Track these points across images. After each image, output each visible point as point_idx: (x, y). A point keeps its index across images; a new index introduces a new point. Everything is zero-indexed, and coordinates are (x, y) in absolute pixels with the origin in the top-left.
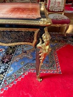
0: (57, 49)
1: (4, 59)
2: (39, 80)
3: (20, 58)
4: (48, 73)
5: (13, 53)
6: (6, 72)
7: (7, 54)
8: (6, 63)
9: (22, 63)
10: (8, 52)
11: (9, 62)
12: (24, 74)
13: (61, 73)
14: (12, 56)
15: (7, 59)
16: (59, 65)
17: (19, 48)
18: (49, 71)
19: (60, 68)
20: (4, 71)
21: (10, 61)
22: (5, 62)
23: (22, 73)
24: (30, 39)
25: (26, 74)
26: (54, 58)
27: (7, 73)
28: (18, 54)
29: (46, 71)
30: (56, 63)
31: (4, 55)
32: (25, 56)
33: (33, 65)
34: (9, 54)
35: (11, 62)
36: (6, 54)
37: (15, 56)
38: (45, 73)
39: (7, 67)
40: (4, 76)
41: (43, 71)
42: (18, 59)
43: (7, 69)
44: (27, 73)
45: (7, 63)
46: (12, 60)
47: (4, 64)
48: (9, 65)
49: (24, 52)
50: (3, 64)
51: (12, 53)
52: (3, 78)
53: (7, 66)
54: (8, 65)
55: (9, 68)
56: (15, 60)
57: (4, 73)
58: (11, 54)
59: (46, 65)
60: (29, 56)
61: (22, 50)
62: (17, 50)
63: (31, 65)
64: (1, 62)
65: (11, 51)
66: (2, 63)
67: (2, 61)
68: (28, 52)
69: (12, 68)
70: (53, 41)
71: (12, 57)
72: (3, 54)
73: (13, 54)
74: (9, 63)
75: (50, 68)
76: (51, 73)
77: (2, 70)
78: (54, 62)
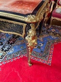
0: (56, 42)
1: (10, 41)
2: (29, 64)
3: (21, 43)
4: (39, 61)
5: (18, 38)
6: (8, 50)
8: (10, 44)
9: (22, 47)
12: (20, 56)
13: (50, 65)
14: (17, 40)
15: (12, 41)
16: (51, 58)
18: (40, 60)
19: (51, 60)
20: (7, 50)
21: (13, 43)
23: (19, 55)
26: (50, 50)
27: (8, 51)
28: (21, 40)
29: (38, 59)
30: (50, 55)
34: (15, 37)
36: (12, 37)
37: (19, 40)
38: (36, 60)
39: (10, 47)
40: (6, 53)
41: (35, 58)
42: (20, 43)
43: (10, 48)
44: (22, 56)
46: (15, 43)
48: (12, 46)
50: (8, 44)
51: (17, 38)
52: (5, 54)
55: (11, 48)
56: (17, 44)
57: (7, 51)
59: (40, 54)
64: (8, 43)
69: (13, 49)
70: (55, 35)
71: (16, 41)
74: (12, 45)
75: (42, 58)
76: (42, 62)
77: (6, 48)
78: (48, 53)
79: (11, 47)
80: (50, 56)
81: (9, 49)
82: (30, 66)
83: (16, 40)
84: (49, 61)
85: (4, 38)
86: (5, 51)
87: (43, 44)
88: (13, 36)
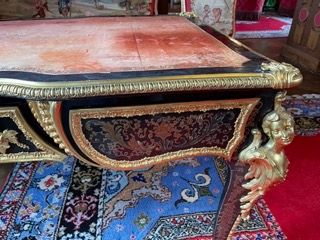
1: (70, 215)
3: (127, 203)
5: (99, 187)
7: (77, 194)
8: (81, 230)
9: (142, 221)
10: (77, 185)
11: (93, 224)
13: (285, 237)
14: (98, 197)
15: (80, 214)
16: (268, 210)
18: (243, 236)
19: (273, 218)
22: (78, 224)
24: (220, 136)
28: (116, 190)
31: (68, 201)
32: (144, 190)
33: (181, 223)
34: (84, 191)
35: (99, 222)
36: (71, 194)
37: (109, 197)
42: (120, 206)
45: (85, 227)
46: (100, 214)
47: (76, 233)
48: (94, 234)
49: (135, 178)
50: (69, 236)
51: (94, 188)
54: (92, 238)
56: (113, 214)
58: (90, 192)
60: (157, 192)
62: (109, 174)
63: (175, 222)
64: (63, 228)
65: (89, 180)
66: (66, 232)
67: (63, 223)
68: (147, 176)
71: (97, 203)
72: (62, 195)
73: (97, 192)
74: (92, 230)
75: (245, 225)
80: (260, 205)
83: (93, 199)
84: (271, 224)
85: (33, 215)
87: (207, 173)
88: (71, 190)
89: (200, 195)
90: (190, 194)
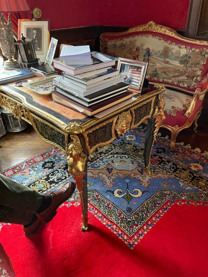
2: (83, 227)
3: (92, 175)
4: (109, 228)
5: (91, 162)
6: (56, 183)
9: (88, 186)
12: (73, 202)
13: (132, 248)
16: (146, 233)
17: (108, 157)
18: (115, 226)
19: (141, 237)
20: (56, 181)
23: (72, 199)
25: (75, 204)
26: (153, 213)
27: (57, 185)
28: (95, 167)
29: (109, 223)
30: (146, 224)
32: (104, 176)
33: (99, 199)
37: (90, 168)
38: (104, 224)
40: (50, 187)
41: (105, 219)
44: (79, 204)
47: (66, 171)
49: (108, 169)
50: (63, 170)
52: (47, 189)
53: (65, 176)
54: (67, 177)
55: (65, 180)
57: (53, 184)
59: (120, 215)
60: (107, 180)
61: (109, 164)
62: (102, 160)
63: (97, 196)
64: (64, 166)
66: (64, 168)
68: (114, 171)
73: (89, 163)
75: (122, 225)
76: (115, 233)
77: (54, 178)
78: (142, 220)
79: (66, 178)
80: (145, 227)
81: (60, 179)
82: (84, 231)
84: (136, 237)
85: (63, 156)
86: (51, 183)
87: (143, 193)
89: (123, 197)
90: (119, 193)
